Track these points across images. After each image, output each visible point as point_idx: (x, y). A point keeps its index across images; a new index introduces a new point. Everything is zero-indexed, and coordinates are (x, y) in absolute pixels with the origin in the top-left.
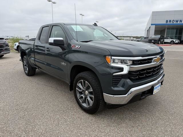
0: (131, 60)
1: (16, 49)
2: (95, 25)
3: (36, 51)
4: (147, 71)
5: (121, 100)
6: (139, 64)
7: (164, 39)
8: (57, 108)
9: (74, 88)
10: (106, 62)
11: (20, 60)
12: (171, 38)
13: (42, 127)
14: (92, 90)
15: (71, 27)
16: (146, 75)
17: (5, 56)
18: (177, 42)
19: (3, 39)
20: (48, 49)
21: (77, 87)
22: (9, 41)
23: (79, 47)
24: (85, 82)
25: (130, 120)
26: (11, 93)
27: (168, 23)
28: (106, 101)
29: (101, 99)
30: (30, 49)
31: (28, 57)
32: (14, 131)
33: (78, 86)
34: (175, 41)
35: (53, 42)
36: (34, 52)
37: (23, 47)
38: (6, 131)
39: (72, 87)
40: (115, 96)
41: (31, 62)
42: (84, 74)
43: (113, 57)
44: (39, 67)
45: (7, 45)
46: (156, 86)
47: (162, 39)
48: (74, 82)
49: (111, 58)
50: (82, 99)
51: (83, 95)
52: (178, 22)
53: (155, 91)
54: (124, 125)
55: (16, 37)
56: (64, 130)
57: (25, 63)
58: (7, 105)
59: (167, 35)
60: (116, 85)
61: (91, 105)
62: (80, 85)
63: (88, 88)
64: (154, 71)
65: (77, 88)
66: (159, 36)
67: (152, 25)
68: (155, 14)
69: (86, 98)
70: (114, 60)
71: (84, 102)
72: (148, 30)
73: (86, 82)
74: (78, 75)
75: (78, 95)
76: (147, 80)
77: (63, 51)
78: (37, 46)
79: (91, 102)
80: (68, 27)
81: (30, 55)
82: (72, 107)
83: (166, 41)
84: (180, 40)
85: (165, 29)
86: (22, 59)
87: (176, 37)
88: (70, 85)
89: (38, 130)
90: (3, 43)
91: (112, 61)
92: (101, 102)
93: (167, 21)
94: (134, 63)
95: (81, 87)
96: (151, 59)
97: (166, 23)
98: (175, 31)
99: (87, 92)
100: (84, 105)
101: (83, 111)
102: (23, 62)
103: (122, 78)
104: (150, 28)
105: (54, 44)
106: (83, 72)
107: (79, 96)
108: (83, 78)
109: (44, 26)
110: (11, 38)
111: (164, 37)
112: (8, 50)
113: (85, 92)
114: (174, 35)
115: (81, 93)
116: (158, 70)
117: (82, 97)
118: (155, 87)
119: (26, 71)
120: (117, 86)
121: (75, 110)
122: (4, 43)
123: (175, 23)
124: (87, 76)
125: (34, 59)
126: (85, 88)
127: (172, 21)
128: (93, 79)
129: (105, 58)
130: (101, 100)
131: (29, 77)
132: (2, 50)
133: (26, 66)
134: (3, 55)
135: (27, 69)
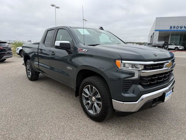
0: (143, 65)
1: (18, 53)
2: (102, 28)
3: (39, 55)
4: (158, 77)
5: (130, 107)
6: (151, 69)
7: (168, 45)
8: (61, 114)
9: (79, 93)
10: (116, 66)
11: (23, 64)
12: (176, 45)
13: (46, 135)
14: (100, 97)
15: (78, 30)
16: (157, 81)
17: (7, 60)
18: (181, 48)
19: (6, 43)
20: (53, 52)
21: (83, 92)
22: (12, 45)
23: (86, 51)
24: (92, 88)
25: (139, 129)
26: (14, 98)
27: (172, 29)
28: (114, 108)
29: (110, 106)
30: (34, 53)
31: (32, 61)
32: (16, 138)
33: (85, 92)
34: (180, 48)
35: (59, 45)
36: (38, 56)
37: (27, 51)
38: (8, 138)
39: (78, 93)
40: (124, 103)
41: (34, 66)
42: (92, 79)
43: (123, 61)
44: (43, 72)
45: (10, 49)
46: (168, 93)
47: (166, 45)
48: (80, 87)
49: (121, 62)
50: (89, 105)
51: (89, 101)
52: (182, 28)
53: (167, 98)
54: (133, 134)
55: (19, 42)
56: (70, 138)
57: (28, 67)
58: (9, 111)
59: (170, 41)
60: (126, 91)
61: (98, 112)
62: (86, 90)
63: (95, 94)
64: (165, 77)
65: (83, 94)
66: (163, 42)
67: (156, 30)
68: (159, 20)
69: (93, 104)
70: (124, 64)
71: (91, 108)
72: (151, 36)
73: (94, 87)
74: (84, 80)
75: (84, 101)
76: (158, 86)
77: (69, 54)
78: (41, 50)
79: (99, 109)
80: (74, 30)
81: (34, 59)
82: (77, 114)
83: (170, 47)
84: (185, 47)
85: (169, 35)
86: (25, 64)
87: (180, 43)
88: (75, 90)
89: (42, 138)
90: (5, 47)
91: (123, 66)
92: (109, 110)
93: (171, 27)
94: (146, 67)
95: (88, 92)
96: (163, 64)
97: (170, 29)
98: (179, 37)
99: (94, 98)
100: (91, 112)
101: (89, 119)
102: (26, 66)
103: (133, 84)
104: (153, 34)
105: (60, 48)
106: (90, 77)
107: (86, 102)
108: (90, 83)
109: (48, 30)
110: (13, 42)
111: (168, 43)
112: (10, 54)
113: (91, 98)
114: (178, 42)
115: (87, 99)
116: (169, 76)
117: (88, 103)
118: (166, 94)
119: (29, 76)
120: (128, 92)
121: (81, 117)
122: (7, 47)
123: (179, 29)
124: (95, 81)
125: (38, 63)
126: (92, 94)
127: (176, 27)
128: (101, 84)
129: (115, 62)
130: (109, 108)
131: (32, 81)
132: (4, 54)
133: (29, 70)
134: (5, 59)
135: (30, 73)
